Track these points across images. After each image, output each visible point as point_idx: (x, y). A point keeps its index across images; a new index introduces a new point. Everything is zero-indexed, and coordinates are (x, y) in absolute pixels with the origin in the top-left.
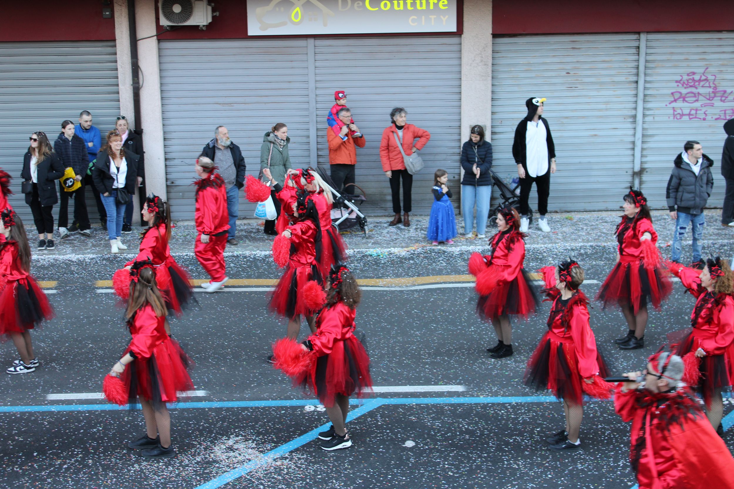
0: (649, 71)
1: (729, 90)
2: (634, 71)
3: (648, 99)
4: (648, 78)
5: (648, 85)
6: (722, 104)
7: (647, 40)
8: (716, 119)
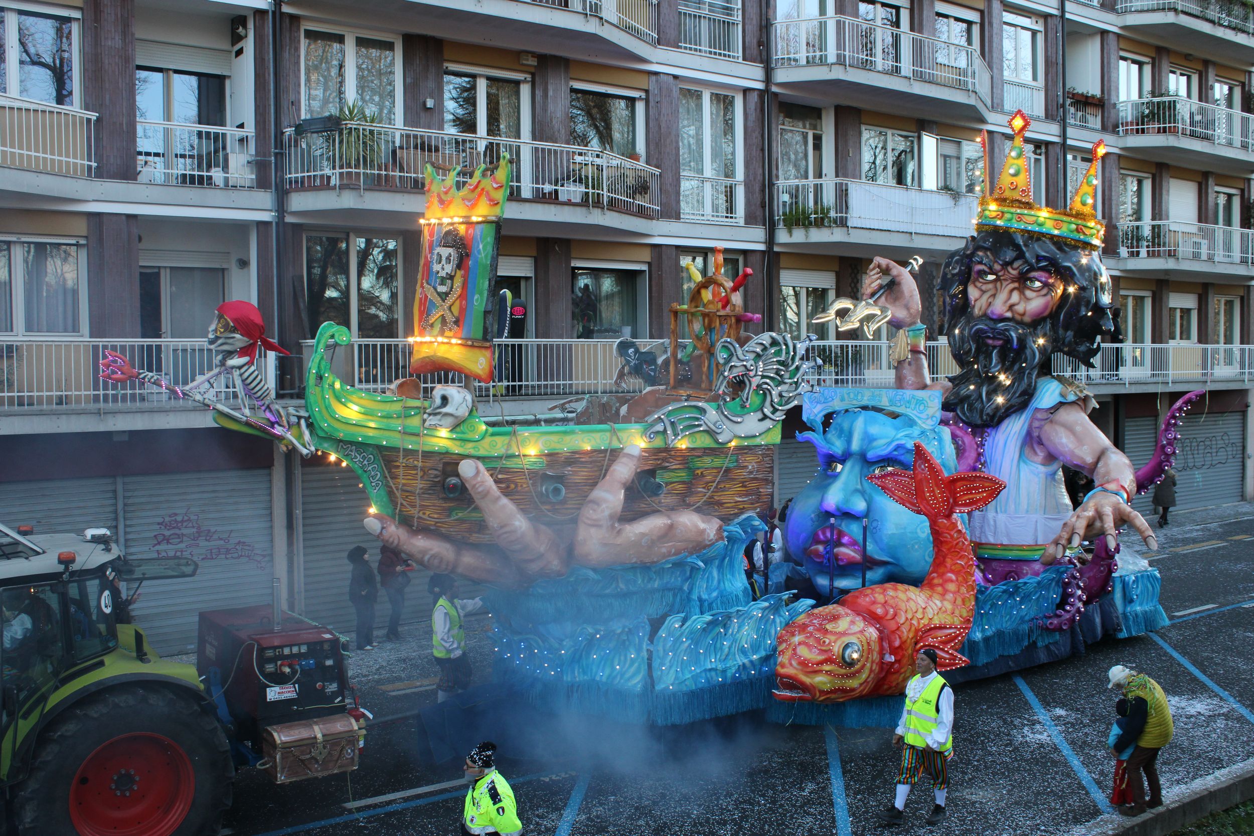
0: (129, 515)
1: (213, 529)
2: (112, 516)
3: (129, 543)
4: (128, 523)
5: (128, 530)
6: (207, 543)
7: (124, 483)
8: (203, 559)
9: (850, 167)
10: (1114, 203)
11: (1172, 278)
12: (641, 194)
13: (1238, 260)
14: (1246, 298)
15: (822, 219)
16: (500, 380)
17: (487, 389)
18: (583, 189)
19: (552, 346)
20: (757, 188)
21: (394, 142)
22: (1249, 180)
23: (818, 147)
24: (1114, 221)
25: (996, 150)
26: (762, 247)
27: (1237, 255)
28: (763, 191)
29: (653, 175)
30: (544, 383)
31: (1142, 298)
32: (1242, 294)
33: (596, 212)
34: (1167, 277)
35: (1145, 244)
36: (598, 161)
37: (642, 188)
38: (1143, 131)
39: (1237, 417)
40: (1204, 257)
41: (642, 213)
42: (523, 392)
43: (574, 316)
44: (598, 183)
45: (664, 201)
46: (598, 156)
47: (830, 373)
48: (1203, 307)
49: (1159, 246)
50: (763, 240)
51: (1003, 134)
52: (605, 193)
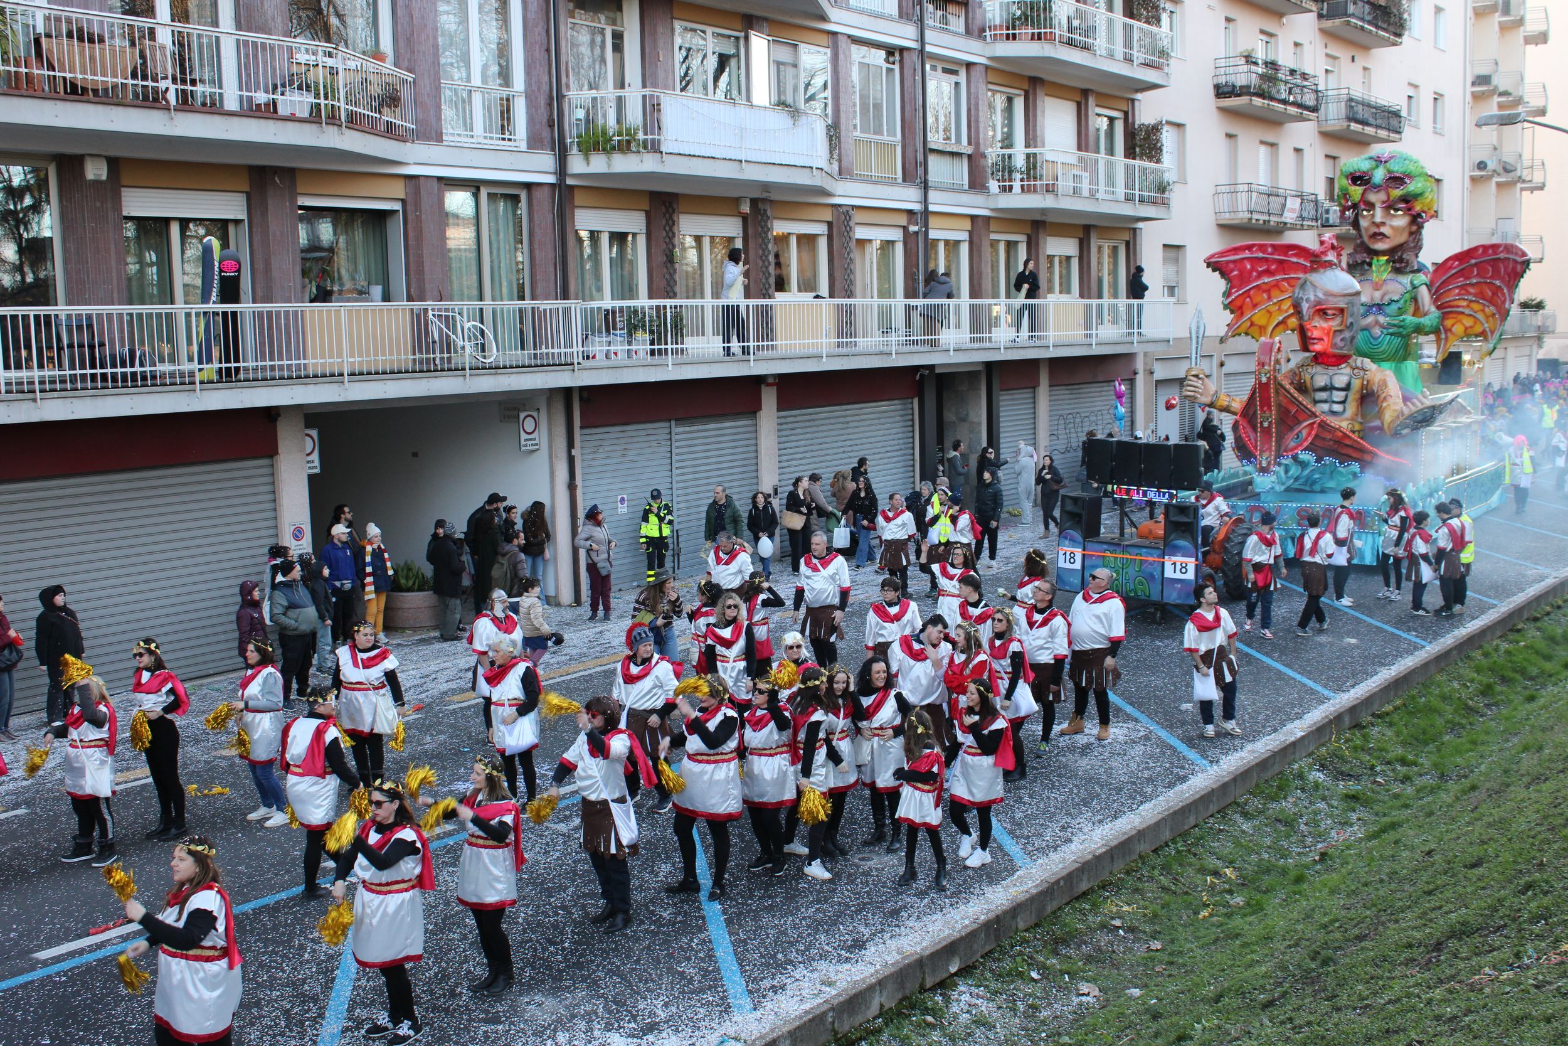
9: (661, 74)
10: (981, 125)
11: (1050, 219)
12: (389, 106)
13: (1123, 198)
14: (1131, 243)
15: (628, 142)
16: (210, 360)
17: (192, 374)
18: (311, 99)
19: (278, 313)
20: (542, 101)
21: (34, 27)
22: (1133, 100)
23: (618, 48)
24: (982, 149)
25: (841, 56)
26: (551, 179)
27: (1121, 190)
28: (550, 105)
29: (405, 82)
30: (269, 363)
31: (1015, 243)
32: (1128, 239)
33: (332, 130)
34: (1043, 218)
35: (1018, 176)
36: (330, 62)
37: (391, 100)
38: (1014, 37)
39: (1125, 386)
40: (1086, 193)
41: (391, 132)
42: (242, 376)
43: (304, 273)
44: (333, 91)
45: (420, 116)
46: (330, 55)
47: (644, 341)
48: (1085, 254)
49: (1035, 178)
50: (552, 170)
51: (849, 36)
52: (342, 105)
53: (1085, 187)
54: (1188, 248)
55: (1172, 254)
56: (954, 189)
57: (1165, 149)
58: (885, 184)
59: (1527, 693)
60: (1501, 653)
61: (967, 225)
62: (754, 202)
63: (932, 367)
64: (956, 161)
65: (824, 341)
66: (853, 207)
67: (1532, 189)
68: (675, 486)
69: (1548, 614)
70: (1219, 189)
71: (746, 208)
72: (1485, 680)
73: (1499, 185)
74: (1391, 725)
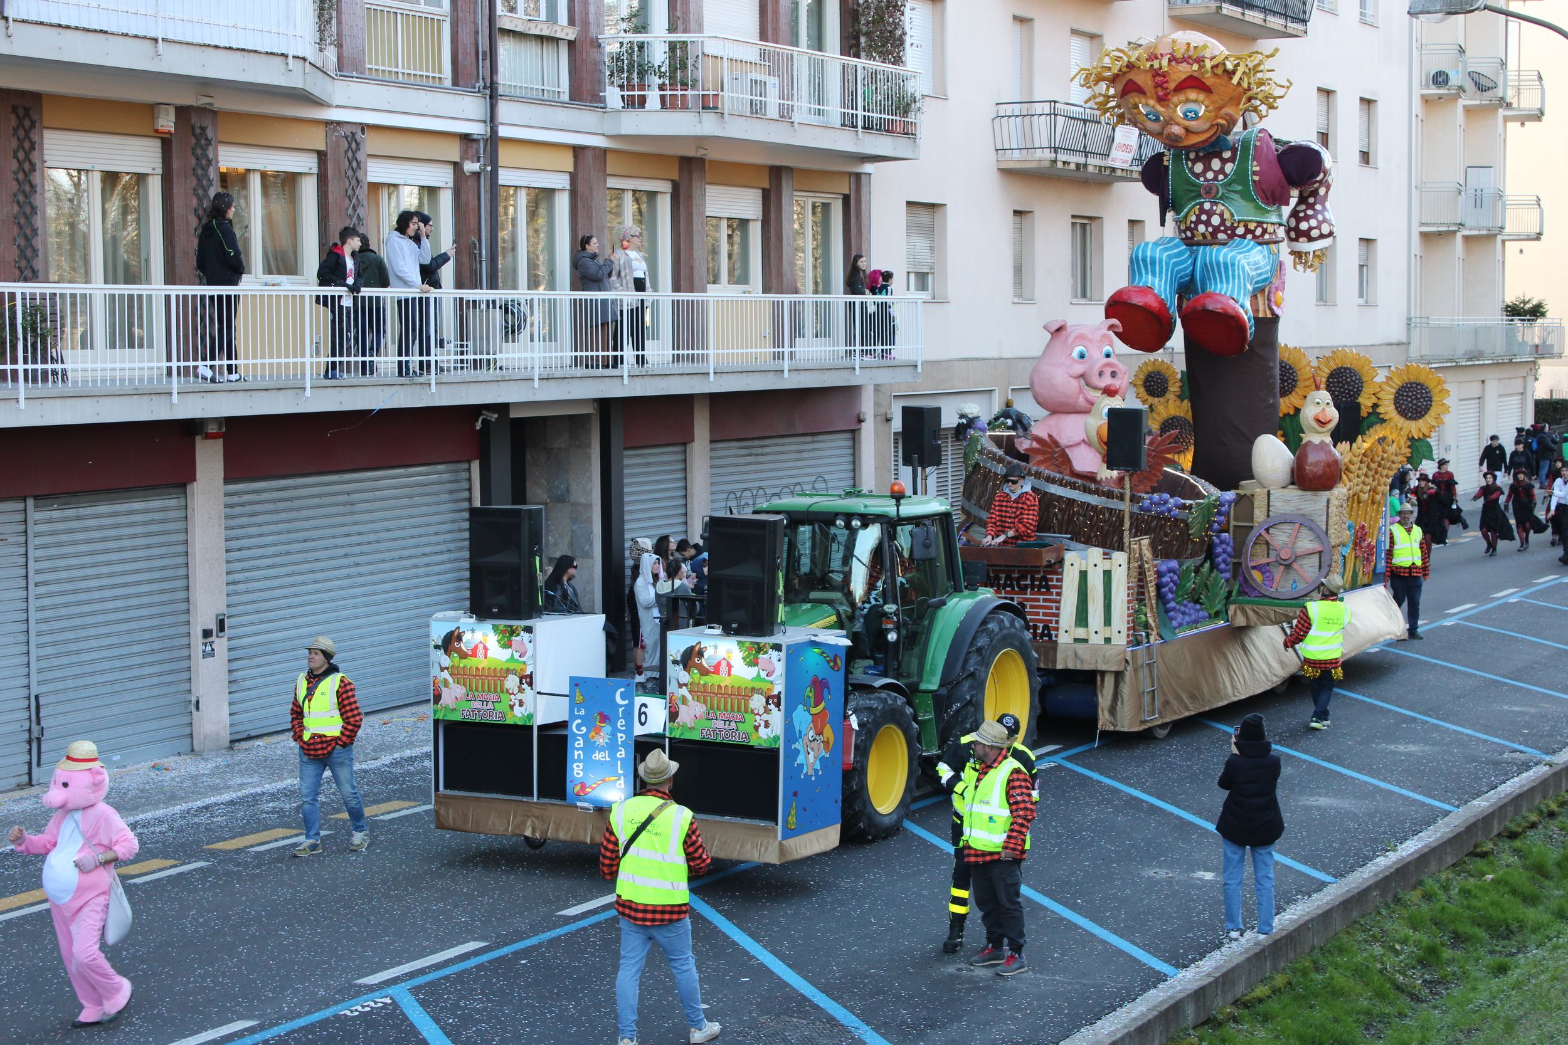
11: (712, 154)
13: (838, 122)
14: (853, 198)
24: (593, 31)
27: (834, 109)
31: (652, 195)
32: (847, 192)
34: (700, 153)
35: (656, 81)
39: (841, 442)
40: (773, 112)
48: (773, 216)
49: (684, 85)
53: (772, 100)
54: (949, 208)
55: (923, 217)
56: (542, 100)
57: (908, 40)
58: (420, 87)
59: (1490, 960)
60: (1454, 892)
61: (567, 162)
62: (182, 112)
63: (502, 408)
64: (549, 50)
65: (308, 360)
66: (364, 127)
67: (1523, 119)
68: (33, 615)
69: (1533, 826)
70: (1003, 110)
71: (167, 122)
72: (1426, 940)
73: (1468, 110)
74: (1266, 1018)
